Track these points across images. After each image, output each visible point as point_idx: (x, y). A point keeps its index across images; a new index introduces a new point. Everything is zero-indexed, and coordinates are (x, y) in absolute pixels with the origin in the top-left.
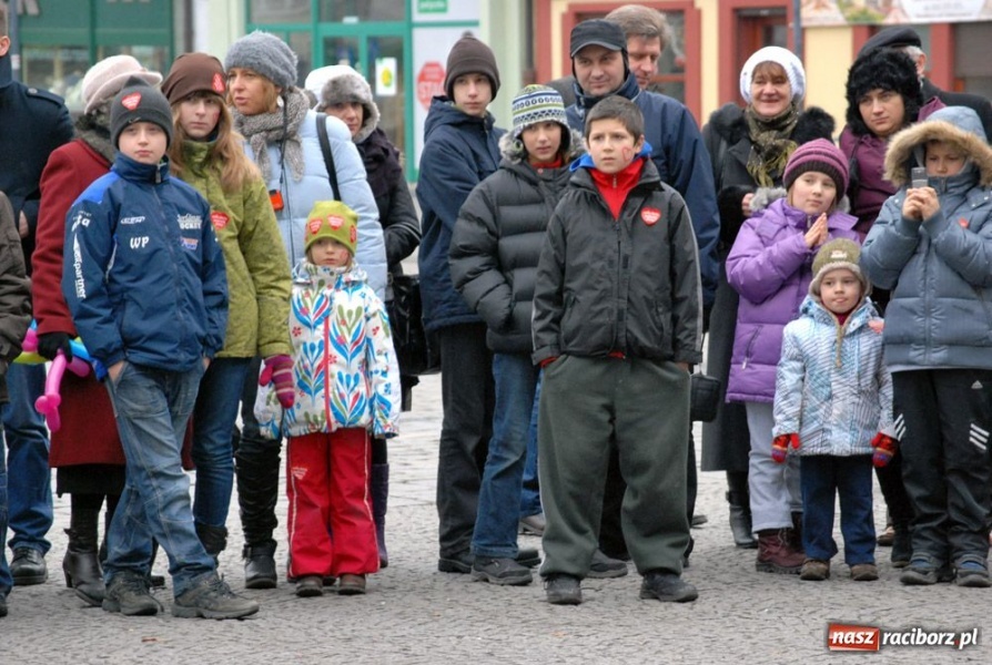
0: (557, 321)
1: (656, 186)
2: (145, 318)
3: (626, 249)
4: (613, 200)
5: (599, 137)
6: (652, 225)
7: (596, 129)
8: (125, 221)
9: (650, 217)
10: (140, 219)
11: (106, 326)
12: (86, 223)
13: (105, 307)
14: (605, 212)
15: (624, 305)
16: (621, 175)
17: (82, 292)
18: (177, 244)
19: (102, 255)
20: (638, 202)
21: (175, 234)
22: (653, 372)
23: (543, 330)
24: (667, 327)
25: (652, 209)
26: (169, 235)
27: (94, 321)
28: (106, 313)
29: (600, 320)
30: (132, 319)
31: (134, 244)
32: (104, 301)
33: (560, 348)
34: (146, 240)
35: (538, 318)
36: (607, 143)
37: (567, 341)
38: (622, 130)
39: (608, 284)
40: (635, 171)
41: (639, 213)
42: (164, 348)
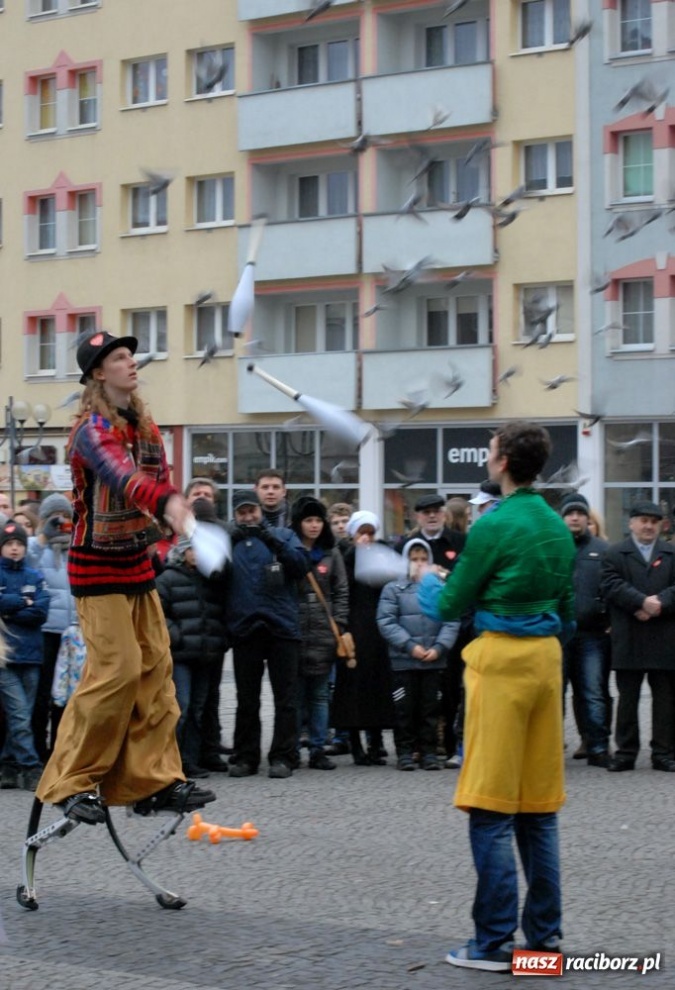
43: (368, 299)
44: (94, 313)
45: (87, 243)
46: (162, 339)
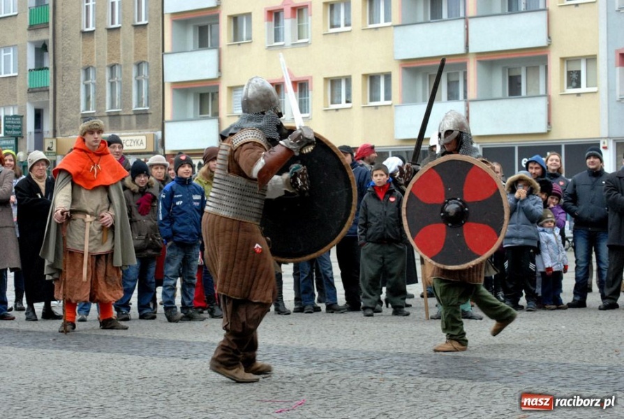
0: (366, 232)
1: (394, 191)
2: (179, 226)
3: (385, 210)
4: (381, 196)
5: (376, 175)
6: (392, 202)
7: (375, 173)
8: (175, 196)
9: (392, 199)
10: (181, 196)
11: (168, 230)
12: (164, 196)
13: (168, 223)
14: (379, 199)
15: (385, 226)
16: (383, 187)
17: (161, 218)
18: (192, 204)
19: (168, 207)
20: (388, 196)
21: (191, 201)
22: (396, 247)
23: (361, 235)
24: (399, 234)
25: (393, 197)
26: (189, 201)
27: (164, 228)
28: (168, 225)
29: (378, 231)
30: (176, 227)
31: (178, 203)
32: (167, 221)
33: (367, 241)
34: (181, 202)
35: (360, 231)
36: (379, 177)
37: (369, 237)
38: (382, 173)
39: (380, 220)
40: (387, 186)
41: (388, 199)
42: (183, 236)
43: (472, 68)
44: (307, 80)
45: (302, 38)
46: (348, 95)
